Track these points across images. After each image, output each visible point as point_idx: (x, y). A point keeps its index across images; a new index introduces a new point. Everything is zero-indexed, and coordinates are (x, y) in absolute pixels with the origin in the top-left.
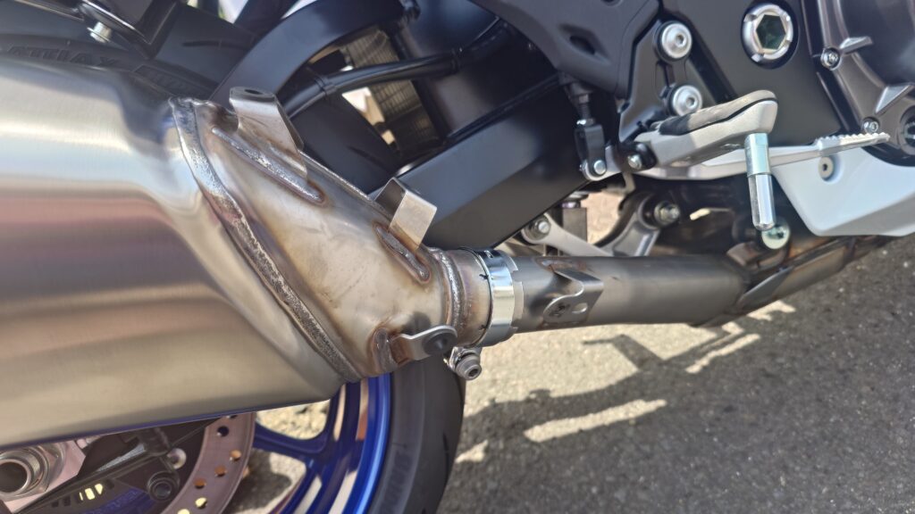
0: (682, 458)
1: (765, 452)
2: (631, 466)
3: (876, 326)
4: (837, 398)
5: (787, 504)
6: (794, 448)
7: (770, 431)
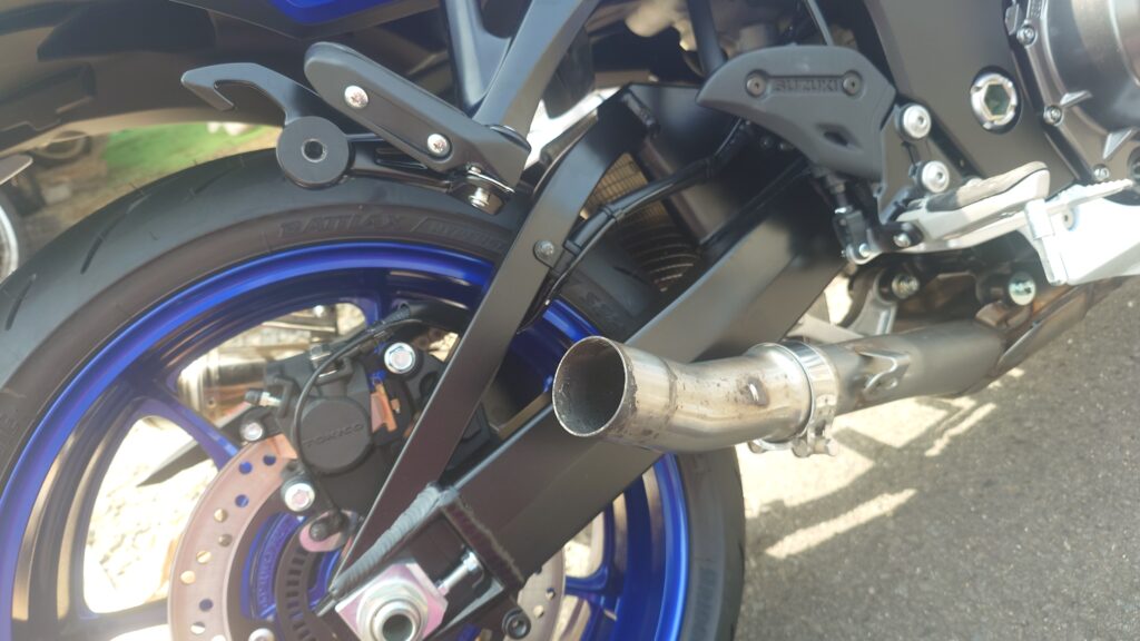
0: (956, 541)
1: (1040, 520)
2: (903, 559)
3: (1118, 373)
4: (1099, 453)
5: (1080, 567)
6: (1070, 511)
7: (1039, 498)
